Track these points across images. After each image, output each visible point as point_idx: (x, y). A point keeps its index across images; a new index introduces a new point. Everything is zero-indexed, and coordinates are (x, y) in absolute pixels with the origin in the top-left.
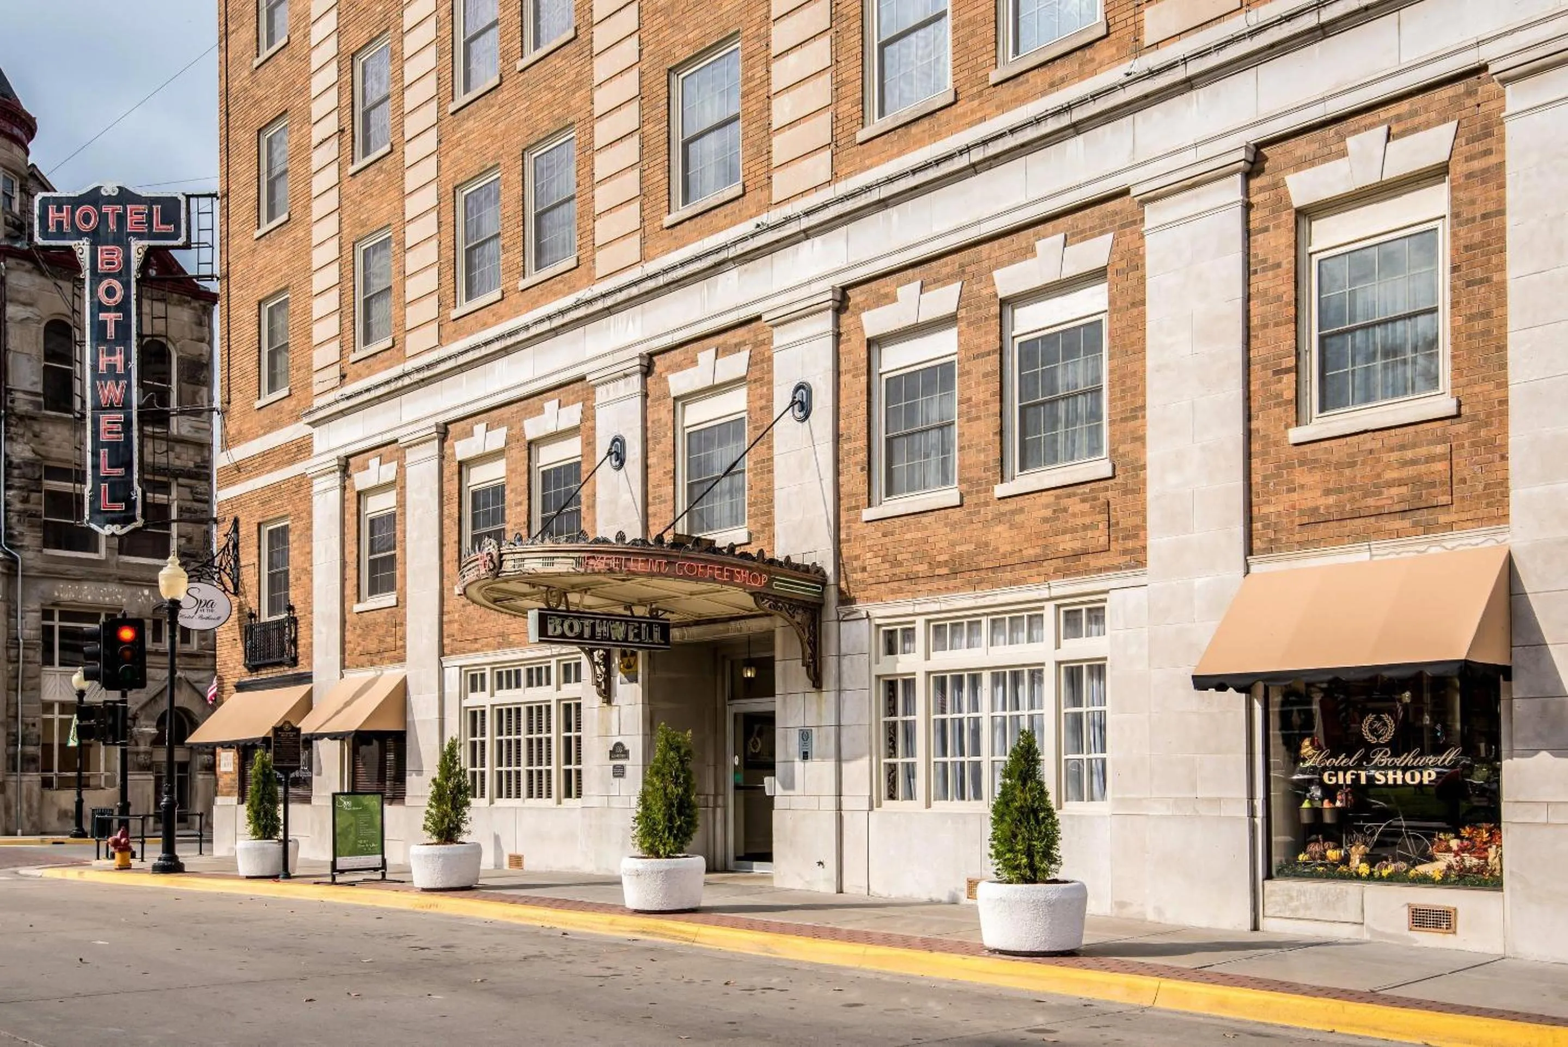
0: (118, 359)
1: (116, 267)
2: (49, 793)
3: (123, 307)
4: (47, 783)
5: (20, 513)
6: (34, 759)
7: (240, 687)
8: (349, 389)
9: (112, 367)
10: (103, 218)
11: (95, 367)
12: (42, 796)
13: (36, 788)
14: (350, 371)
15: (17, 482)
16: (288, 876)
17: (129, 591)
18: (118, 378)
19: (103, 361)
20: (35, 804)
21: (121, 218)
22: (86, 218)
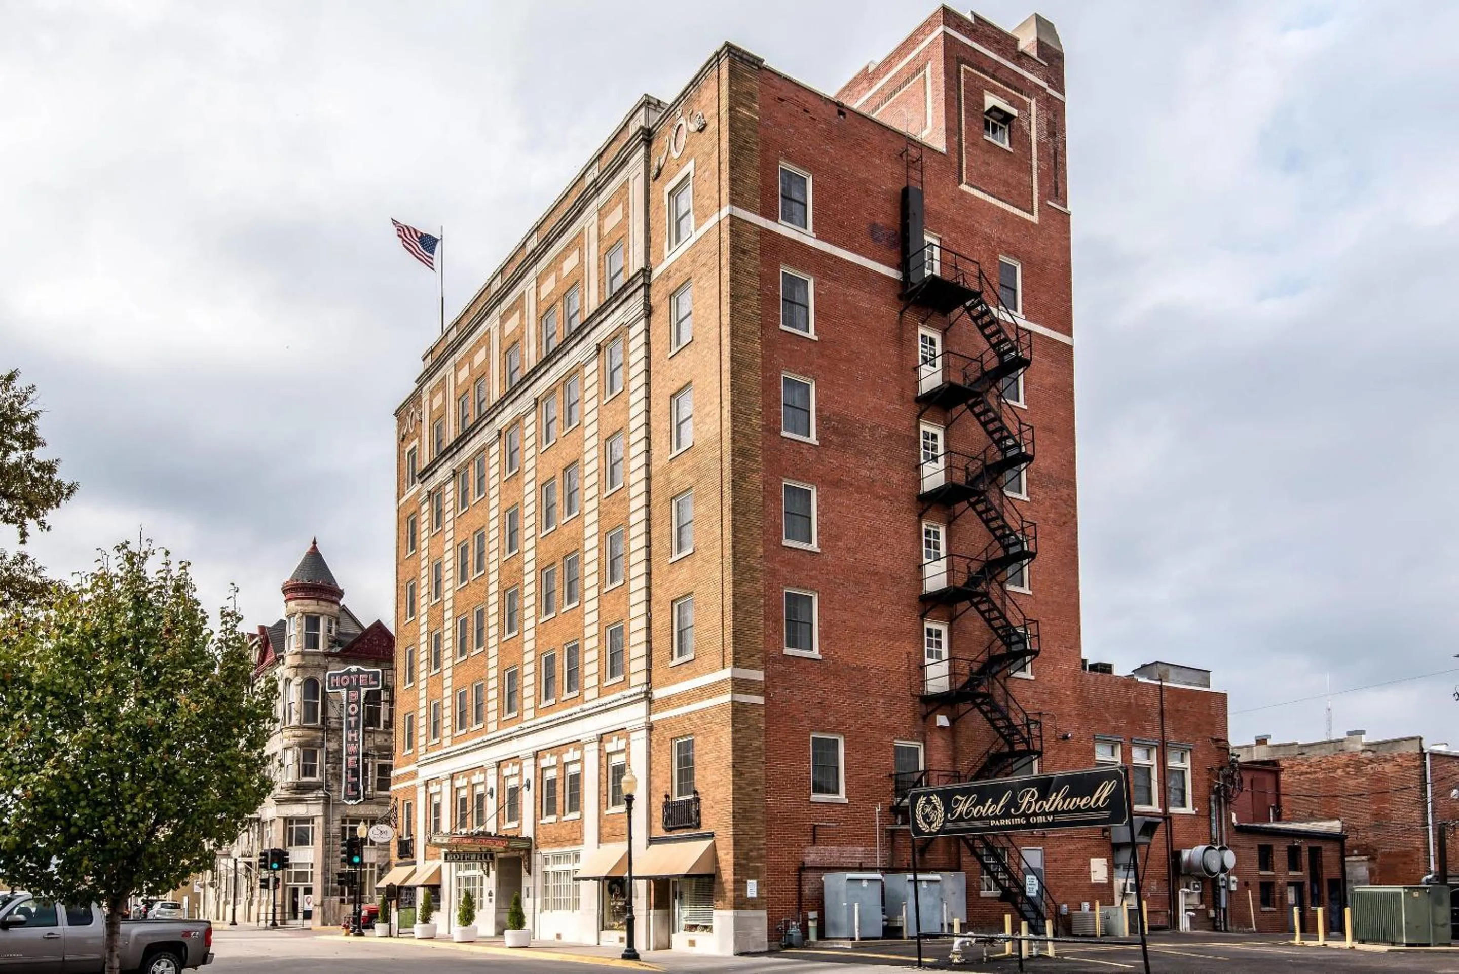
0: (355, 735)
1: (356, 699)
2: (343, 906)
3: (358, 714)
4: (342, 901)
5: (332, 774)
6: (336, 890)
7: (397, 865)
8: (429, 755)
9: (353, 738)
10: (351, 681)
11: (347, 739)
12: (340, 907)
13: (337, 904)
14: (429, 748)
15: (331, 760)
16: (391, 936)
17: (382, 808)
18: (355, 743)
19: (350, 735)
20: (337, 911)
21: (358, 680)
22: (345, 680)
